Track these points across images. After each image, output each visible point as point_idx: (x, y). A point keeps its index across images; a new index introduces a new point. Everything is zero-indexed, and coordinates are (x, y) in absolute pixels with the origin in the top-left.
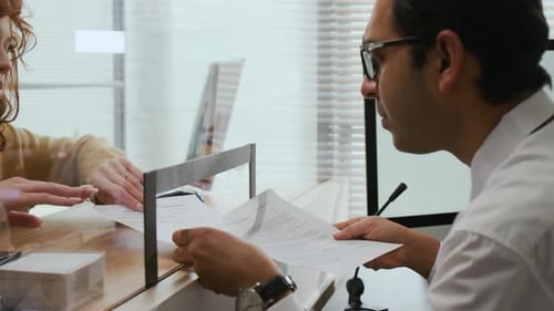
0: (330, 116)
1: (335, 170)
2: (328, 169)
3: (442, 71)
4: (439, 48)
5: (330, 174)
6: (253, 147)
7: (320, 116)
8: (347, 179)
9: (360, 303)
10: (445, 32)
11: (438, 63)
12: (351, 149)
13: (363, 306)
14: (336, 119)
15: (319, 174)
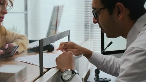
0: (88, 21)
1: (89, 37)
2: (87, 37)
3: (118, 14)
4: (117, 8)
5: (88, 38)
6: (69, 31)
7: (85, 21)
8: (93, 39)
9: (98, 76)
10: (119, 3)
11: (117, 13)
12: (93, 31)
13: (99, 77)
14: (90, 22)
15: (85, 38)
